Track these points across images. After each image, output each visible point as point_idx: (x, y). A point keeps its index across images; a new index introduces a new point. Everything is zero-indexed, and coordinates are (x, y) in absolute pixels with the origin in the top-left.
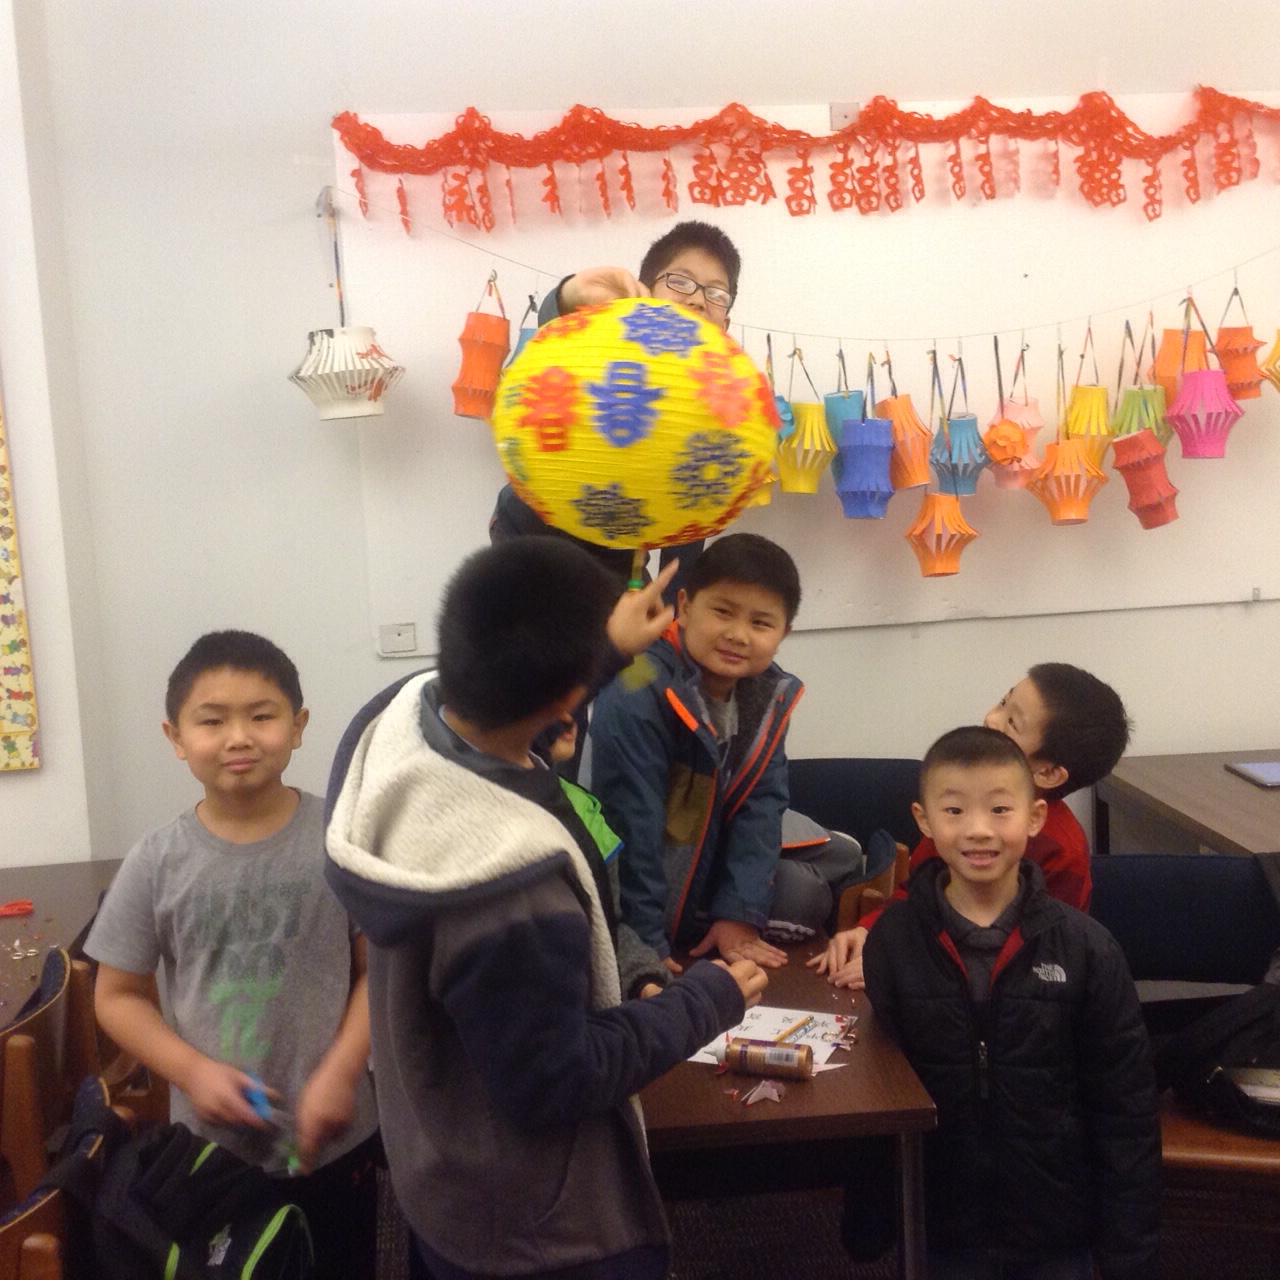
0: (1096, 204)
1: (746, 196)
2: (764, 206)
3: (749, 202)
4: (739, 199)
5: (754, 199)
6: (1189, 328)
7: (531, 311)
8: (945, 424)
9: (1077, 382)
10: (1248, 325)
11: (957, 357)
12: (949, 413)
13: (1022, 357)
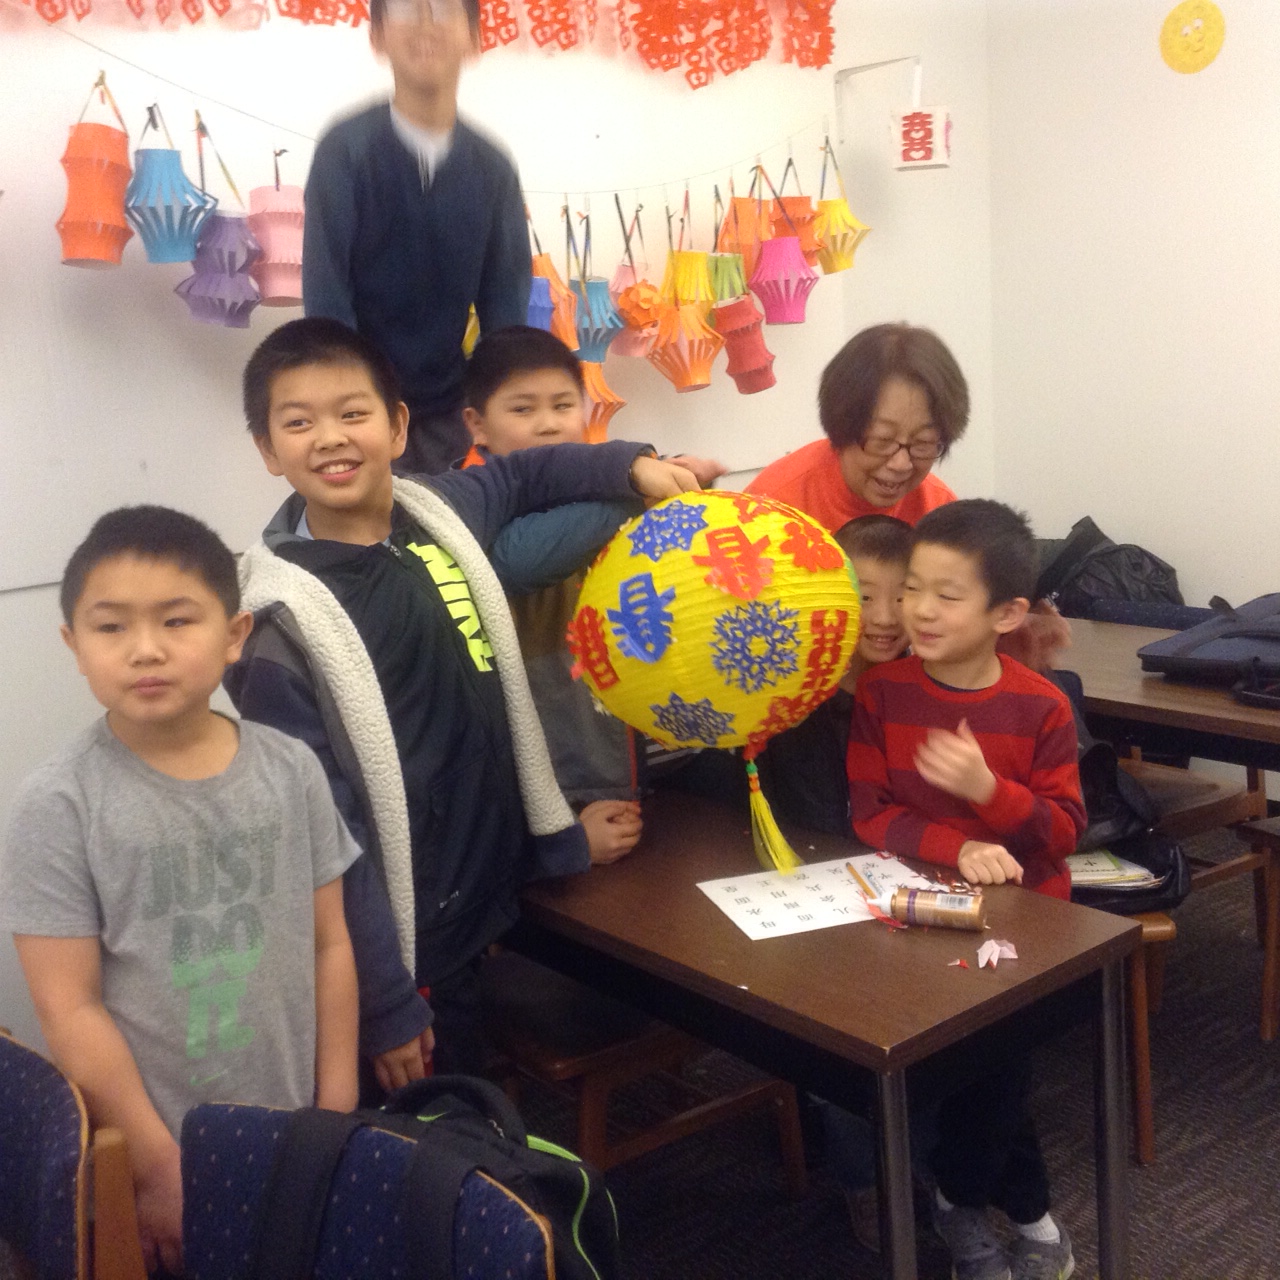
0: (653, 67)
1: (335, 15)
2: (355, 29)
3: (339, 22)
4: (329, 18)
5: (344, 19)
6: (760, 196)
7: (150, 128)
8: (583, 286)
9: (680, 247)
10: (804, 195)
11: (585, 215)
12: (584, 275)
13: (637, 218)
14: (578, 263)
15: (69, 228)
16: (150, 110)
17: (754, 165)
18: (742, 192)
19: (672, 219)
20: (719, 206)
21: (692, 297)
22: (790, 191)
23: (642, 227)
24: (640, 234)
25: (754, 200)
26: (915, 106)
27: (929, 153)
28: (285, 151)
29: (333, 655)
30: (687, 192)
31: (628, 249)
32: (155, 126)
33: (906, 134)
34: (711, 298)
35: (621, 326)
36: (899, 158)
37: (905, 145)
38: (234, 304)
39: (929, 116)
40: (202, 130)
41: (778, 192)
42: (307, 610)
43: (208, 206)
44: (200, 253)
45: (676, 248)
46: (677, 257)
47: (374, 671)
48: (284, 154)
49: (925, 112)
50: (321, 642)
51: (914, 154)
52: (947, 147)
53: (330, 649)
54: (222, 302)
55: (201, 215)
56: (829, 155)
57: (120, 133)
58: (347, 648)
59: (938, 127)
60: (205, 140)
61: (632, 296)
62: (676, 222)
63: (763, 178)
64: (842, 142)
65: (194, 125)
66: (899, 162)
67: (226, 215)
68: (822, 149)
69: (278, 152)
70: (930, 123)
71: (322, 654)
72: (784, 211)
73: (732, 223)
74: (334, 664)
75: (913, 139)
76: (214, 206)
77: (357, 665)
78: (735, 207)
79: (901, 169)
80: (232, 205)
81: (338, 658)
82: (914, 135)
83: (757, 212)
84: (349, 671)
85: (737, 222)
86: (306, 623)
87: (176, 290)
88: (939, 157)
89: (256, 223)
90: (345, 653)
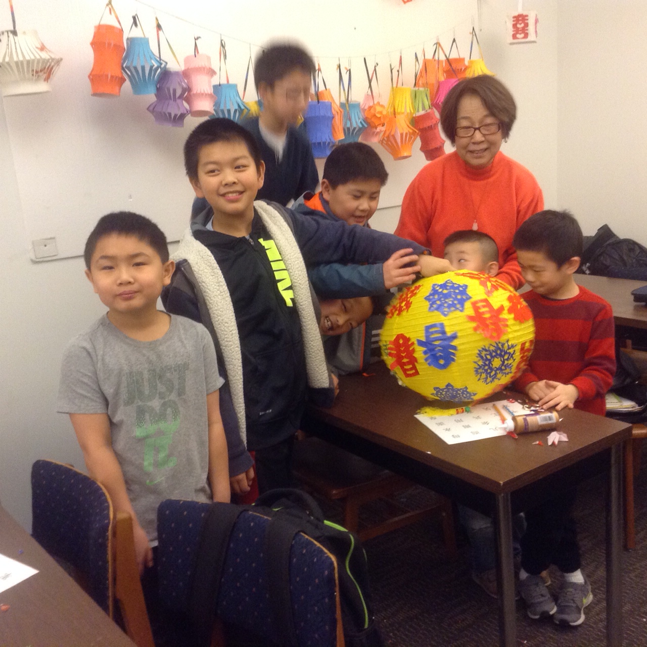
6: (438, 59)
7: (134, 26)
8: (347, 105)
9: (397, 87)
10: (462, 56)
11: (348, 69)
12: (348, 100)
13: (375, 70)
14: (345, 93)
15: (96, 78)
16: (134, 18)
17: (435, 42)
18: (429, 56)
19: (393, 71)
20: (417, 63)
21: (403, 111)
22: (454, 55)
23: (377, 75)
24: (377, 78)
25: (435, 60)
26: (520, 11)
27: (526, 36)
28: (200, 37)
29: (209, 288)
30: (401, 57)
31: (370, 86)
32: (136, 25)
33: (515, 26)
34: (412, 111)
35: (366, 126)
36: (512, 38)
37: (514, 31)
38: (176, 115)
39: (527, 16)
40: (159, 27)
41: (448, 56)
42: (199, 264)
43: (163, 66)
44: (158, 89)
45: (395, 86)
46: (395, 90)
47: (230, 296)
48: (199, 40)
49: (525, 13)
50: (204, 280)
51: (518, 36)
52: (536, 32)
53: (208, 284)
54: (170, 114)
55: (159, 70)
56: (474, 37)
57: (120, 29)
58: (218, 284)
59: (531, 22)
60: (160, 32)
61: (372, 111)
62: (395, 73)
63: (440, 49)
64: (481, 30)
65: (155, 25)
66: (510, 40)
67: (172, 70)
68: (470, 33)
69: (196, 38)
70: (527, 20)
71: (203, 286)
72: (450, 65)
73: (424, 72)
74: (209, 292)
75: (518, 28)
76: (165, 66)
77: (221, 293)
78: (425, 64)
79: (512, 44)
80: (175, 65)
81: (212, 289)
82: (518, 26)
83: (437, 66)
84: (217, 296)
85: (426, 72)
86: (197, 270)
87: (148, 109)
88: (531, 37)
89: (186, 74)
90: (216, 287)
